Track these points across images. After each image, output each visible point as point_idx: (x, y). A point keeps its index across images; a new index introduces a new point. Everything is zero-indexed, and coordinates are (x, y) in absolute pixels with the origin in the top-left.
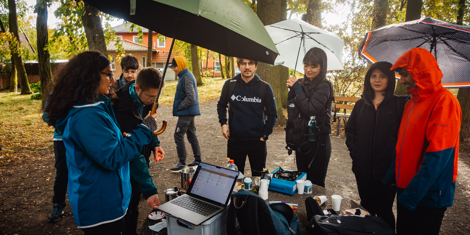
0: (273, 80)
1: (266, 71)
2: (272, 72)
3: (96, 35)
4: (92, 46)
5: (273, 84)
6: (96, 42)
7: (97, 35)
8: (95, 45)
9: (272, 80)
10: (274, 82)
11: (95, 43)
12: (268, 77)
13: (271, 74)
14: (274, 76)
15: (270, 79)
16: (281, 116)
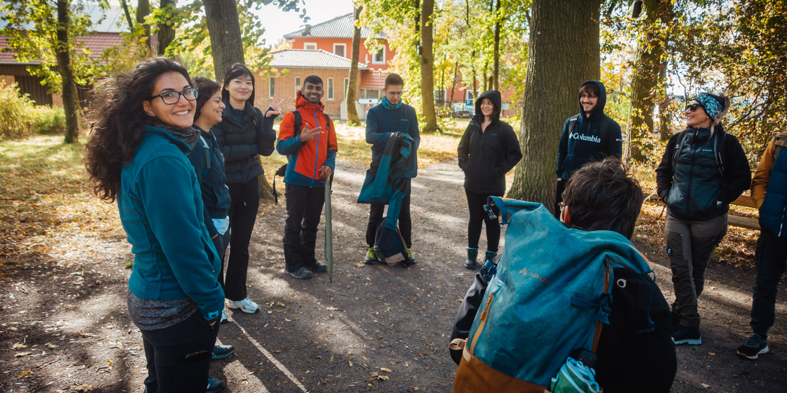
3: (225, 33)
4: (218, 53)
6: (225, 45)
7: (227, 32)
8: (223, 51)
11: (223, 47)
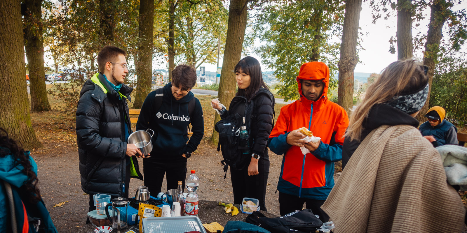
0: (20, 90)
1: (9, 78)
2: (17, 80)
5: (20, 95)
9: (18, 90)
10: (21, 93)
12: (13, 85)
13: (17, 82)
14: (21, 84)
15: (15, 88)
16: (33, 138)
